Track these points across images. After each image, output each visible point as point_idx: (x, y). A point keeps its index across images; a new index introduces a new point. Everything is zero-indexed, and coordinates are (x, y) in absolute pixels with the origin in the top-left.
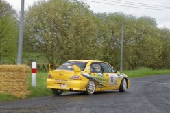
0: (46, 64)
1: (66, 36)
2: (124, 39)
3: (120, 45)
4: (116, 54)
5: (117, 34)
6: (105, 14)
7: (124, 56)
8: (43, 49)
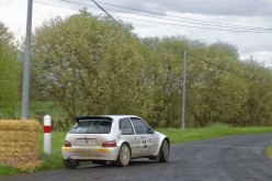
0: (63, 120)
1: (96, 74)
2: (187, 79)
3: (181, 88)
4: (174, 103)
5: (176, 70)
6: (157, 39)
7: (188, 105)
8: (58, 95)
